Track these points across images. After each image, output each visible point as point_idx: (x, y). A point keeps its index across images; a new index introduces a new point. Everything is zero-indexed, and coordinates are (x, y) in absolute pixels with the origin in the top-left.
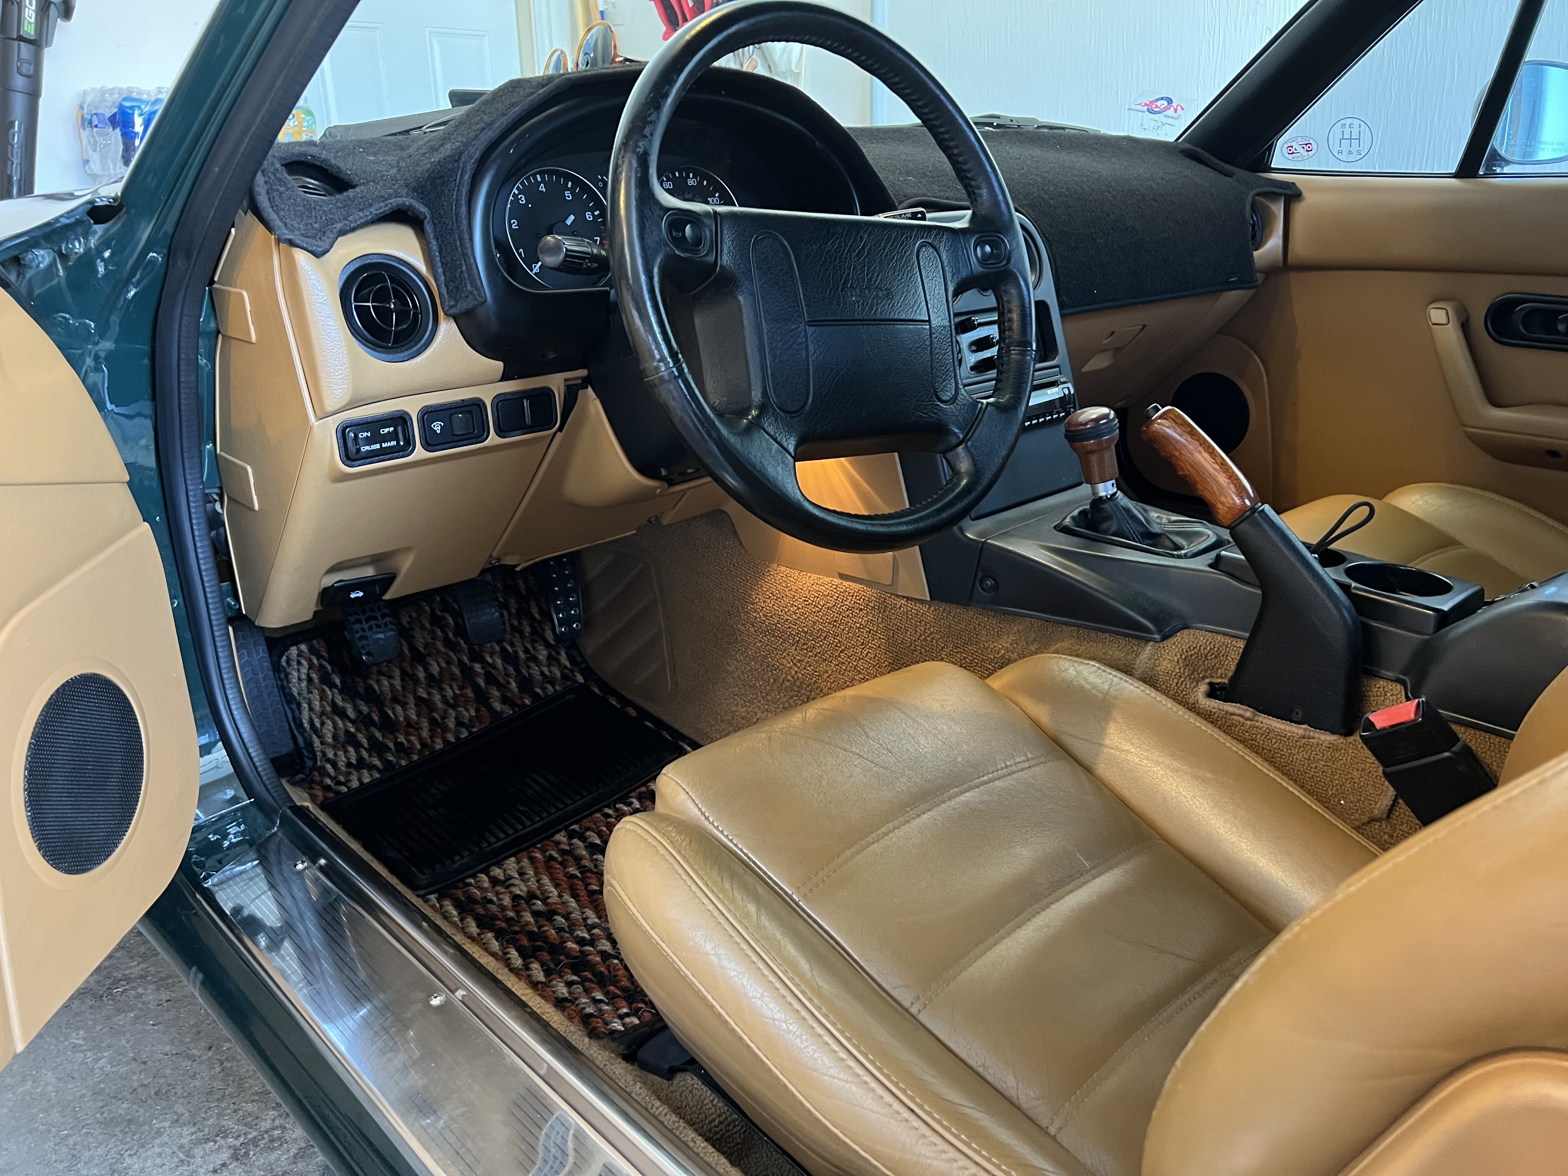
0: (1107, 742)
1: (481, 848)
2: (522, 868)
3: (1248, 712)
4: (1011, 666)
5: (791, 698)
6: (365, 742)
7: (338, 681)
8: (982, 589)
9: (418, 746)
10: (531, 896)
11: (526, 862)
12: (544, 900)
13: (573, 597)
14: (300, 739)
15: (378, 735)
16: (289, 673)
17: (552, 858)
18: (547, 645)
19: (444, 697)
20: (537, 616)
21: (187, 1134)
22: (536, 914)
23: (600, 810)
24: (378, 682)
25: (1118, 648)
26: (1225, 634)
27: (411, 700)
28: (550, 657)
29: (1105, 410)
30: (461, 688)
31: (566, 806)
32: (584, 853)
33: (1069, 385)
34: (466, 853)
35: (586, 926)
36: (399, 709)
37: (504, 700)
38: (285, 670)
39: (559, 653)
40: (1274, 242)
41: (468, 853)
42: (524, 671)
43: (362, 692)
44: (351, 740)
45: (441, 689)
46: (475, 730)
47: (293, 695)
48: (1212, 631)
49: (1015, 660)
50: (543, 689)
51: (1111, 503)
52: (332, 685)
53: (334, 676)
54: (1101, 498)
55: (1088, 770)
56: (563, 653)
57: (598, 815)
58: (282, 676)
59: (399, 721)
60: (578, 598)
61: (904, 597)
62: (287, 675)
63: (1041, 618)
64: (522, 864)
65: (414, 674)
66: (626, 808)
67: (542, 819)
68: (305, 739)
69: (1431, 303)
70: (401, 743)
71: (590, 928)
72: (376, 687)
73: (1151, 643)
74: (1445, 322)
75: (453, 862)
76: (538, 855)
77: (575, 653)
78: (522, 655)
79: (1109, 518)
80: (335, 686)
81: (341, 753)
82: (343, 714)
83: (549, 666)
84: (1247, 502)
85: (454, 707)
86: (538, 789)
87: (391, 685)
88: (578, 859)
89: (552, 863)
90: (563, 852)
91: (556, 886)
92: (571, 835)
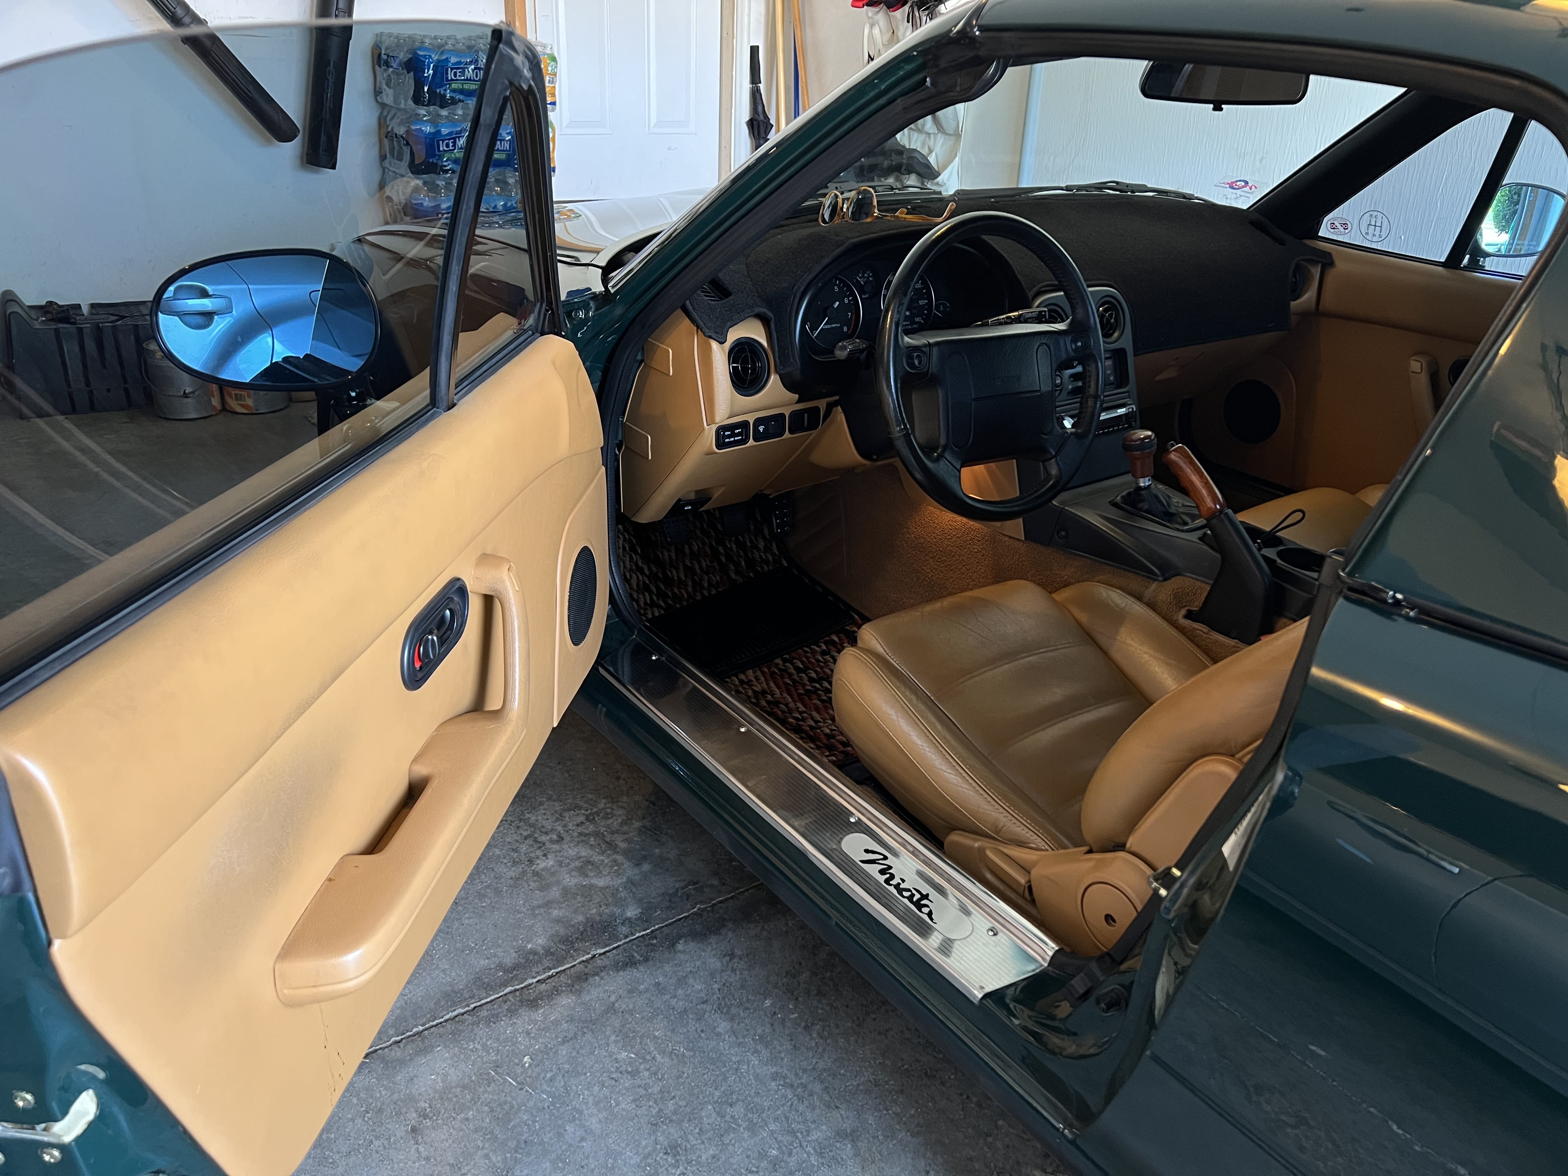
0: (1119, 638)
2: (757, 676)
3: (1205, 629)
4: (1070, 587)
5: (927, 591)
6: (654, 590)
7: (639, 551)
8: (1058, 537)
9: (686, 596)
10: (764, 692)
11: (759, 673)
12: (772, 695)
15: (662, 586)
17: (774, 672)
18: (764, 538)
19: (701, 568)
20: (759, 519)
21: (557, 806)
22: (768, 702)
23: (801, 648)
25: (1135, 582)
26: (1202, 581)
27: (681, 567)
28: (766, 547)
29: (1150, 433)
30: (711, 562)
32: (794, 672)
33: (1134, 406)
35: (798, 711)
36: (674, 572)
37: (737, 573)
39: (772, 545)
40: (1309, 297)
42: (750, 555)
43: (653, 558)
44: (646, 588)
45: (699, 562)
46: (720, 590)
48: (1194, 579)
49: (1073, 584)
50: (762, 567)
51: (1147, 491)
52: (636, 553)
54: (1141, 487)
55: (1105, 653)
56: (774, 545)
57: (800, 651)
59: (675, 579)
61: (1007, 536)
63: (1092, 559)
64: (757, 674)
66: (817, 649)
69: (1414, 355)
70: (676, 593)
71: (801, 713)
72: (661, 556)
73: (1157, 582)
74: (1420, 371)
76: (766, 670)
77: (783, 546)
78: (748, 544)
79: (1143, 501)
81: (641, 596)
82: (642, 572)
83: (765, 553)
84: (1218, 507)
85: (707, 573)
87: (670, 556)
88: (790, 675)
89: (775, 676)
90: (781, 670)
91: (779, 688)
92: (785, 661)
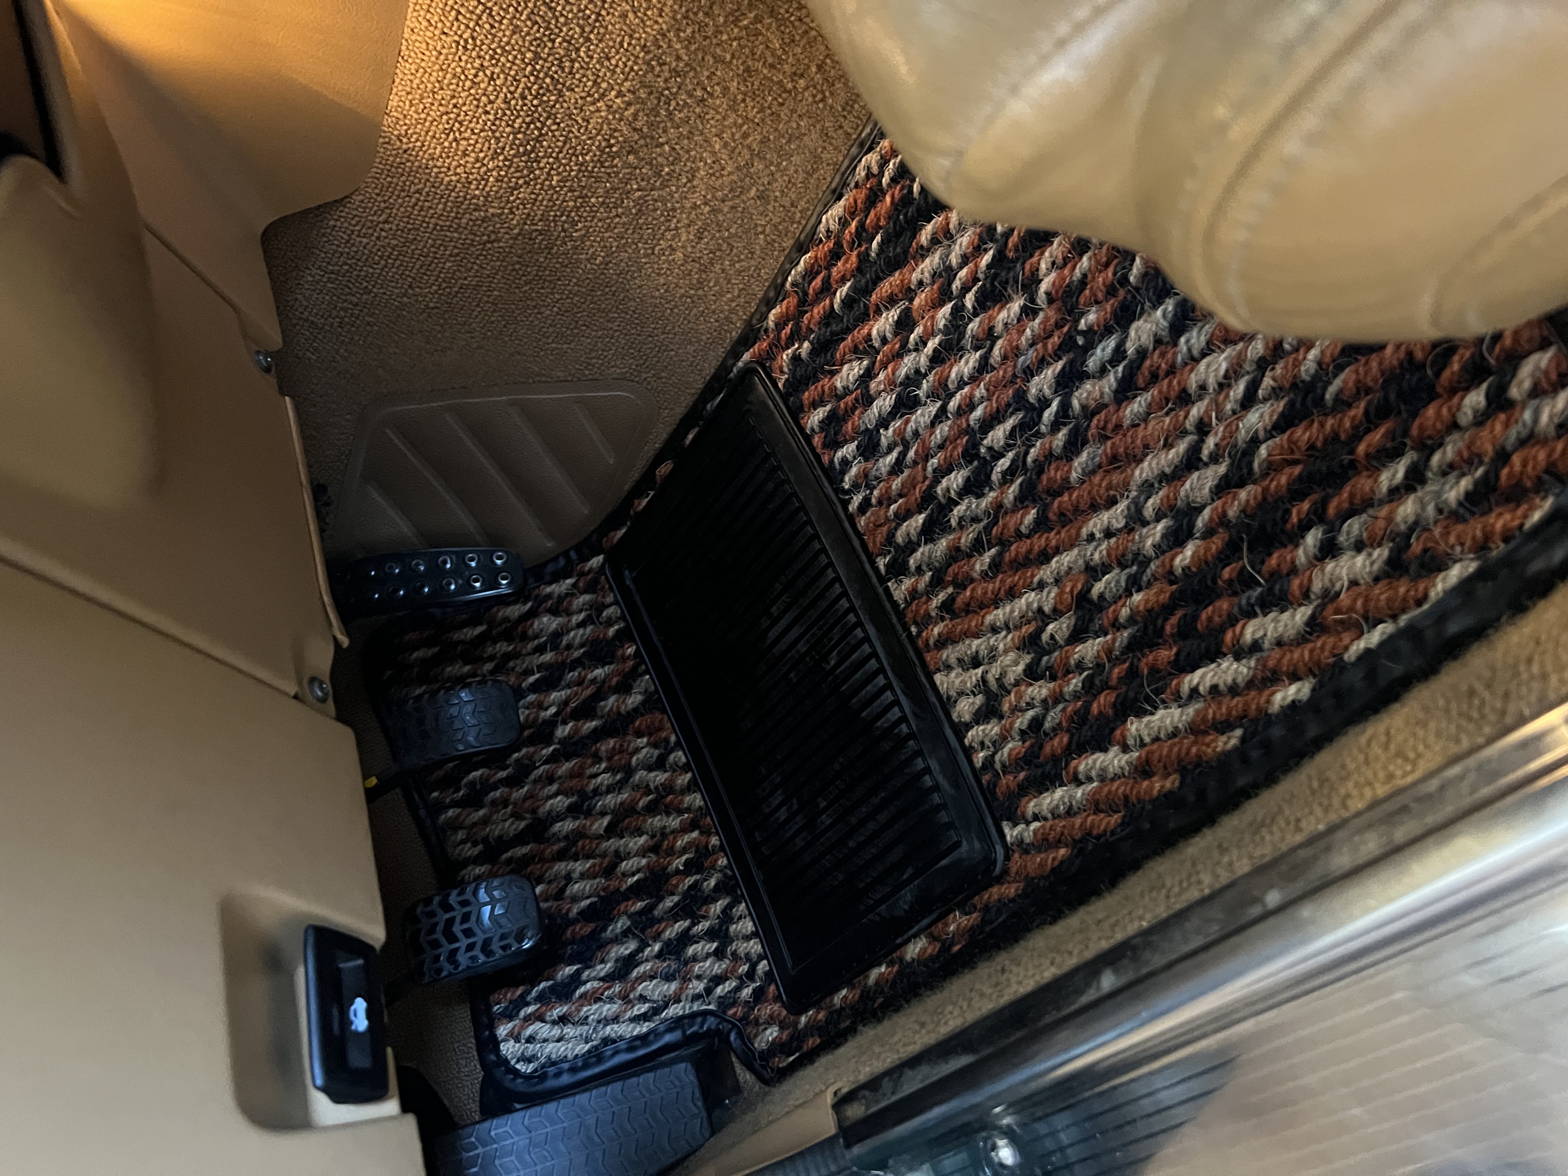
1: (911, 736)
2: (961, 662)
10: (1032, 643)
11: (950, 654)
12: (1047, 618)
13: (445, 562)
14: (668, 1038)
15: (670, 902)
16: (549, 1057)
17: (947, 607)
19: (610, 790)
20: (480, 629)
22: (1081, 634)
23: (851, 519)
24: (575, 899)
27: (612, 844)
28: (554, 612)
30: (597, 759)
31: (838, 579)
32: (943, 543)
34: (920, 764)
36: (626, 866)
37: (624, 688)
38: (543, 1066)
39: (549, 596)
41: (919, 760)
42: (577, 654)
43: (588, 929)
44: (674, 949)
45: (599, 793)
46: (673, 738)
47: (589, 1051)
52: (576, 980)
53: (559, 976)
56: (548, 590)
57: (862, 522)
58: (551, 1070)
59: (648, 864)
60: (446, 553)
62: (551, 1063)
64: (953, 661)
65: (566, 837)
66: (854, 471)
67: (859, 624)
68: (670, 1030)
70: (687, 864)
72: (585, 903)
75: (936, 788)
76: (936, 630)
77: (550, 568)
80: (578, 973)
86: (796, 631)
88: (955, 554)
89: (958, 603)
90: (937, 583)
91: (1012, 594)
